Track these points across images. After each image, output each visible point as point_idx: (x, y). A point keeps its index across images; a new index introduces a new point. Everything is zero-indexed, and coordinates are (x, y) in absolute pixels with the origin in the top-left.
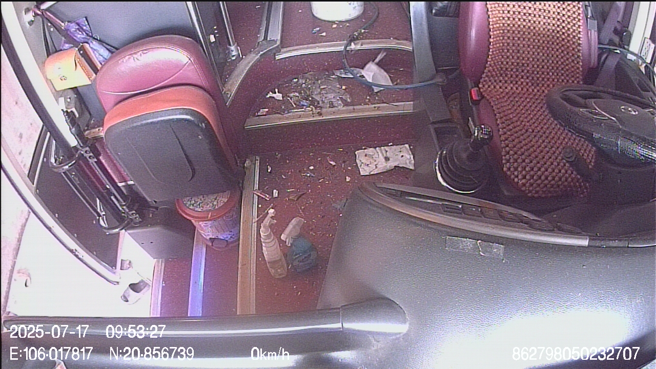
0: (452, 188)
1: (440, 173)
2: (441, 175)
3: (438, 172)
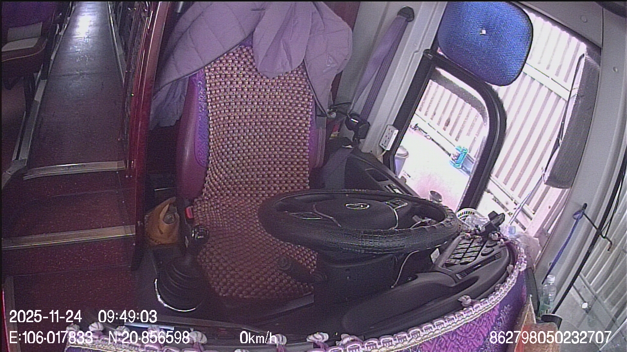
0: (171, 308)
1: (160, 294)
2: (161, 297)
3: (157, 293)
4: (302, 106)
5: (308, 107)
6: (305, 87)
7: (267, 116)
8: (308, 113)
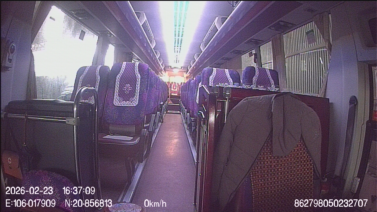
4: (308, 170)
5: (311, 169)
6: (307, 157)
7: (288, 180)
8: (311, 173)
